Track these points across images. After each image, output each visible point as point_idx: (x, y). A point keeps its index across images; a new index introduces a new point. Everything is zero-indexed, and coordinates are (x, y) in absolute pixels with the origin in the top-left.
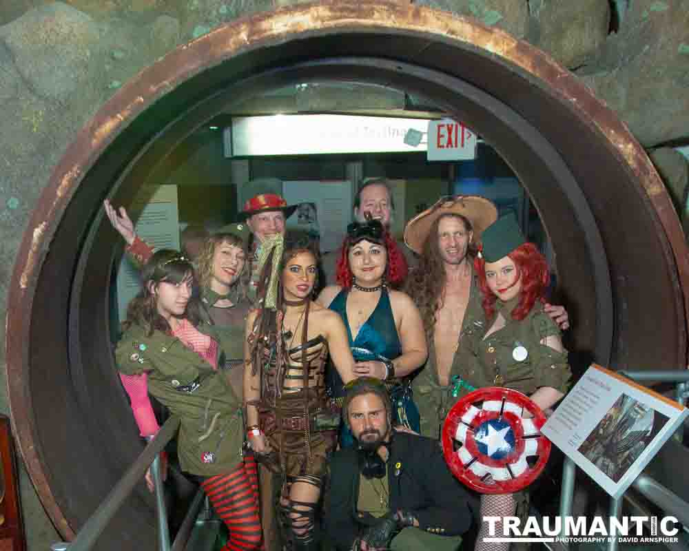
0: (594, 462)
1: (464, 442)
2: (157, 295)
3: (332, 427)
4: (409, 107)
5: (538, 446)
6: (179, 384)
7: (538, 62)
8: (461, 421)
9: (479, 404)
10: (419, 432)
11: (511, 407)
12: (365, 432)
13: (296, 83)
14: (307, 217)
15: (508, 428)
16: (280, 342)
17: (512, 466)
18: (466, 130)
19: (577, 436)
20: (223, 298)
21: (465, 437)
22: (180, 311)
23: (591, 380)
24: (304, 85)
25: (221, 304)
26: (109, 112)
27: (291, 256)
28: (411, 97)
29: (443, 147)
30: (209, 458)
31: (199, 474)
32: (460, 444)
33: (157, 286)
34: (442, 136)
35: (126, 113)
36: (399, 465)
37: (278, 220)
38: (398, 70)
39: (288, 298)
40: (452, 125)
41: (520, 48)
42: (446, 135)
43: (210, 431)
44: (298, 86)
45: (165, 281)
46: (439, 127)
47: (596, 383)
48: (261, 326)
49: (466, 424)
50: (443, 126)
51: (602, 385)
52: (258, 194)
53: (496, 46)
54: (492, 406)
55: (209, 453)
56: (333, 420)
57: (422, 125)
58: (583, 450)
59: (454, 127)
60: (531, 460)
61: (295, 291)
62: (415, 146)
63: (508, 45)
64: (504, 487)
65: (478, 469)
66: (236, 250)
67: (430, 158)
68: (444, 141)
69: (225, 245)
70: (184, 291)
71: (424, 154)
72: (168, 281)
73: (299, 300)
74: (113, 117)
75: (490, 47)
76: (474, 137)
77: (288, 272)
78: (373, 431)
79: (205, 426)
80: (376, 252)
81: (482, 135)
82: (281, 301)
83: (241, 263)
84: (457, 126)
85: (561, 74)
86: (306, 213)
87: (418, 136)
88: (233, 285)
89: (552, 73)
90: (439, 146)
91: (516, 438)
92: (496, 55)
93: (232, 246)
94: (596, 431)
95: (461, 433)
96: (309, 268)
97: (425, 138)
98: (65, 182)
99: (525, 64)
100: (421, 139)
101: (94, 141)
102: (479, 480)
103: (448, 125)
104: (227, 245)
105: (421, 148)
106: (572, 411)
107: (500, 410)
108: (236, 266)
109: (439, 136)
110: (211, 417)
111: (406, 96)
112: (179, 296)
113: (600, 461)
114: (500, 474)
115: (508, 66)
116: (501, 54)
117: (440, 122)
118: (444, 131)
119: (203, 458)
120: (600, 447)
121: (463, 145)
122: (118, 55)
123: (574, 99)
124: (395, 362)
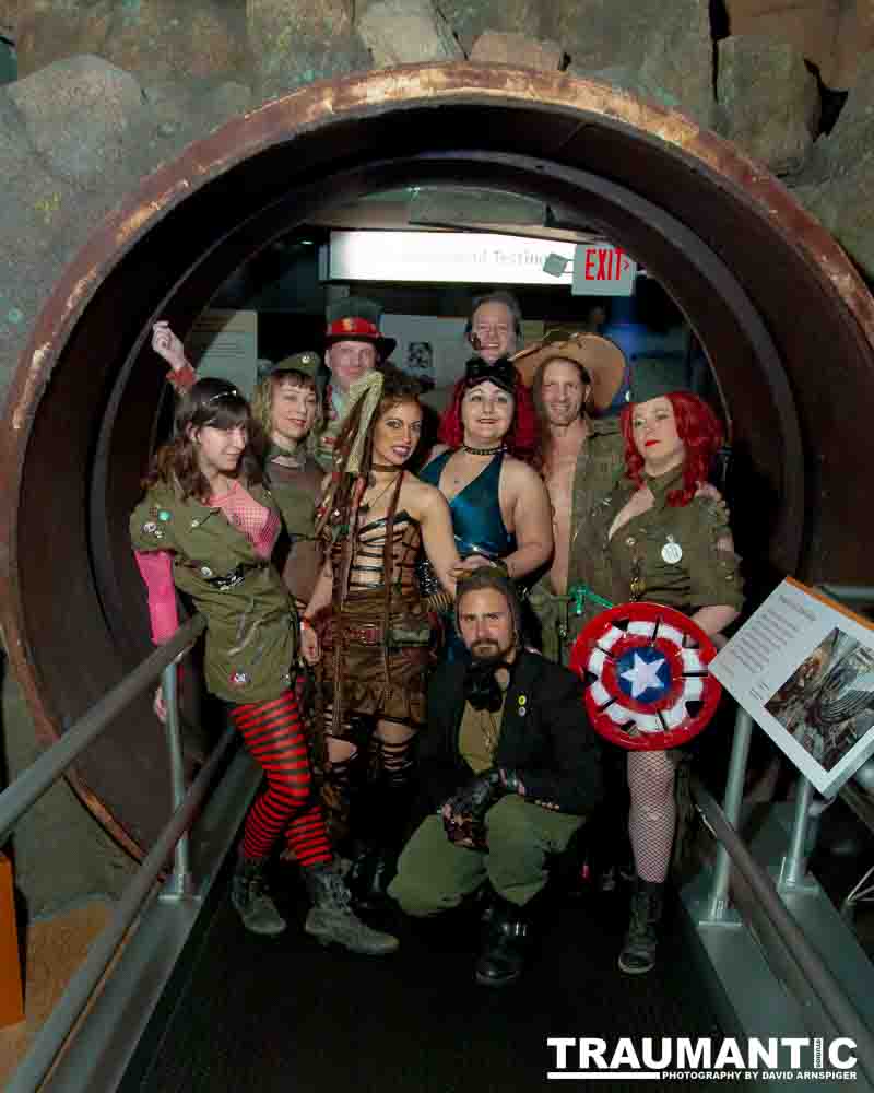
0: (791, 730)
1: (599, 676)
2: (198, 443)
3: (418, 642)
4: (550, 223)
5: (704, 689)
6: (211, 573)
7: (728, 158)
8: (597, 646)
9: (623, 626)
10: (540, 650)
11: (667, 632)
12: (478, 642)
13: (407, 186)
14: (419, 360)
15: (662, 661)
16: (352, 520)
17: (665, 713)
18: (624, 257)
19: (763, 685)
20: (287, 455)
21: (601, 668)
22: (230, 465)
23: (784, 601)
24: (417, 189)
25: (281, 460)
26: (142, 199)
27: (390, 406)
28: (554, 211)
29: (593, 278)
30: (241, 679)
31: (227, 698)
32: (595, 678)
33: (199, 431)
34: (593, 265)
35: (164, 201)
36: (523, 700)
37: (364, 355)
38: (538, 171)
39: (376, 461)
40: (605, 252)
41: (704, 139)
42: (598, 264)
43: (246, 642)
44: (410, 190)
45: (210, 425)
46: (589, 252)
47: (794, 607)
48: (335, 497)
49: (602, 650)
50: (594, 252)
51: (802, 612)
52: (345, 317)
53: (672, 133)
54: (641, 628)
55: (241, 673)
56: (418, 634)
57: (567, 251)
58: (773, 707)
59: (608, 253)
60: (692, 707)
61: (389, 454)
62: (558, 275)
63: (687, 132)
64: (653, 741)
65: (618, 714)
66: (303, 393)
67: (574, 292)
68: (594, 272)
69: (288, 387)
70: (238, 439)
71: (568, 287)
72: (214, 425)
73: (388, 464)
74: (148, 205)
75: (662, 134)
76: (633, 265)
77: (383, 426)
78: (489, 641)
79: (239, 637)
80: (502, 400)
81: (643, 264)
82: (367, 463)
83: (311, 409)
84: (611, 252)
85: (757, 176)
86: (419, 355)
87: (562, 263)
88: (301, 441)
89: (746, 174)
90: (588, 277)
91: (673, 674)
92: (671, 144)
93: (296, 388)
94: (792, 681)
95: (597, 662)
96: (413, 426)
97: (570, 267)
98: (78, 290)
99: (710, 159)
100: (565, 266)
101: (120, 238)
102: (618, 730)
103: (600, 251)
104: (290, 387)
105: (565, 279)
106: (756, 646)
107: (651, 635)
108: (306, 414)
109: (589, 265)
110: (248, 626)
111: (548, 210)
112: (229, 445)
113: (800, 730)
114: (648, 723)
115: (686, 161)
116: (678, 144)
117: (591, 247)
118: (595, 259)
119: (232, 679)
120: (799, 707)
121: (618, 278)
122: (168, 129)
123: (774, 211)
124: (508, 561)
